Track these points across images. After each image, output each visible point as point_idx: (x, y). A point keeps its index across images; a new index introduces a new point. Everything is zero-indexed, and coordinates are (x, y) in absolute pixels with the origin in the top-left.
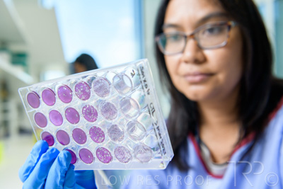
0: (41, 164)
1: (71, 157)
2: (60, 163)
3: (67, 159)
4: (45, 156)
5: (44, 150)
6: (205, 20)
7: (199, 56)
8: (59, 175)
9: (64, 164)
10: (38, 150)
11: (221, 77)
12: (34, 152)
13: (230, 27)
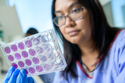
2: (21, 74)
8: (21, 79)
10: (11, 70)
11: (83, 31)
12: (9, 72)
13: (82, 9)
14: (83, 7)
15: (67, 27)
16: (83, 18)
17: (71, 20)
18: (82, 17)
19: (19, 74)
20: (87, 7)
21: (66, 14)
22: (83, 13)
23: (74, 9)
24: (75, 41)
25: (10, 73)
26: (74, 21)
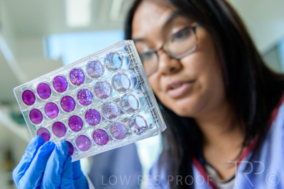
2: (58, 152)
9: (63, 153)
10: (35, 143)
12: (30, 148)
13: (194, 29)
14: (195, 24)
15: (164, 74)
16: (197, 50)
17: (171, 57)
18: (194, 49)
19: (54, 152)
20: (203, 23)
21: (159, 45)
22: (197, 38)
23: (175, 30)
24: (184, 109)
25: (31, 151)
26: (179, 60)
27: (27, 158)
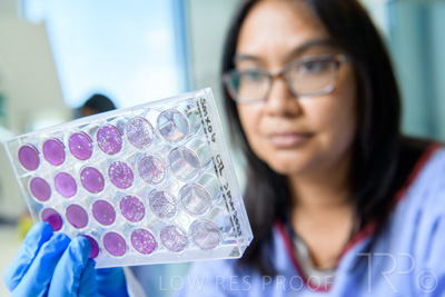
0: (42, 259)
1: (91, 246)
2: (73, 256)
3: (84, 250)
4: (48, 247)
5: (46, 236)
6: (300, 51)
7: (292, 106)
8: (72, 275)
9: (80, 258)
10: (37, 236)
12: (30, 242)
13: (338, 63)
25: (31, 246)
27: (24, 257)
